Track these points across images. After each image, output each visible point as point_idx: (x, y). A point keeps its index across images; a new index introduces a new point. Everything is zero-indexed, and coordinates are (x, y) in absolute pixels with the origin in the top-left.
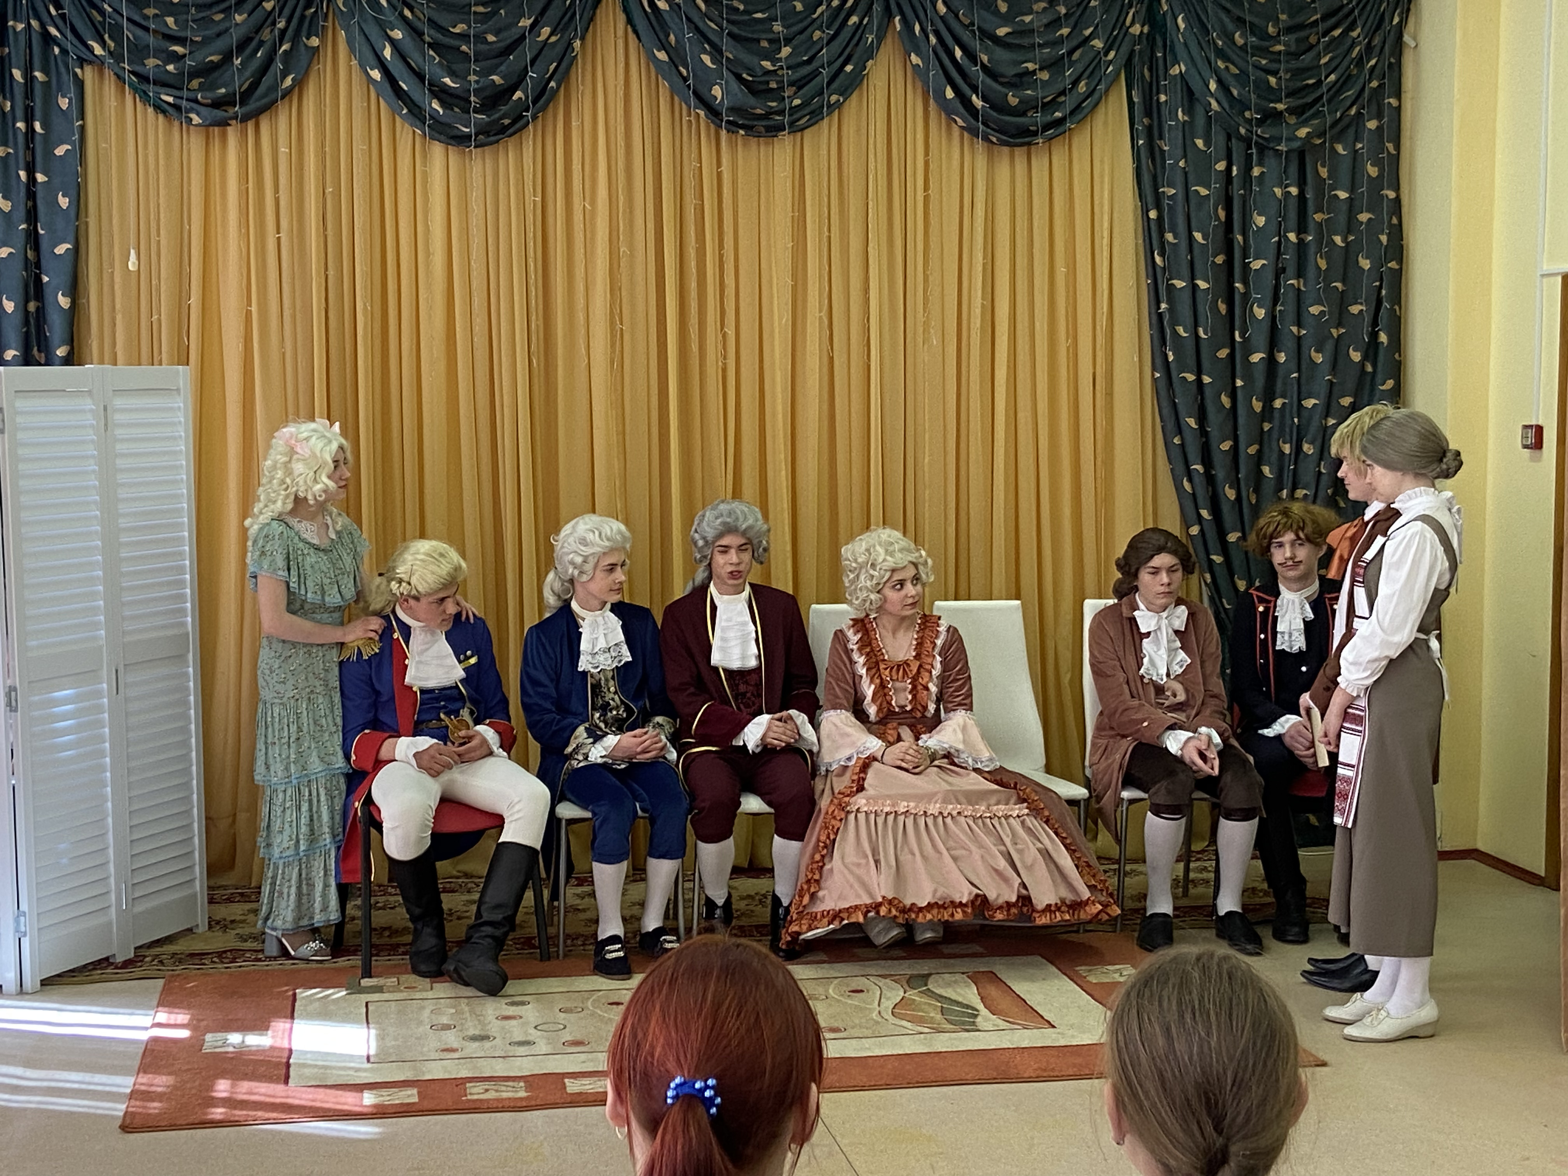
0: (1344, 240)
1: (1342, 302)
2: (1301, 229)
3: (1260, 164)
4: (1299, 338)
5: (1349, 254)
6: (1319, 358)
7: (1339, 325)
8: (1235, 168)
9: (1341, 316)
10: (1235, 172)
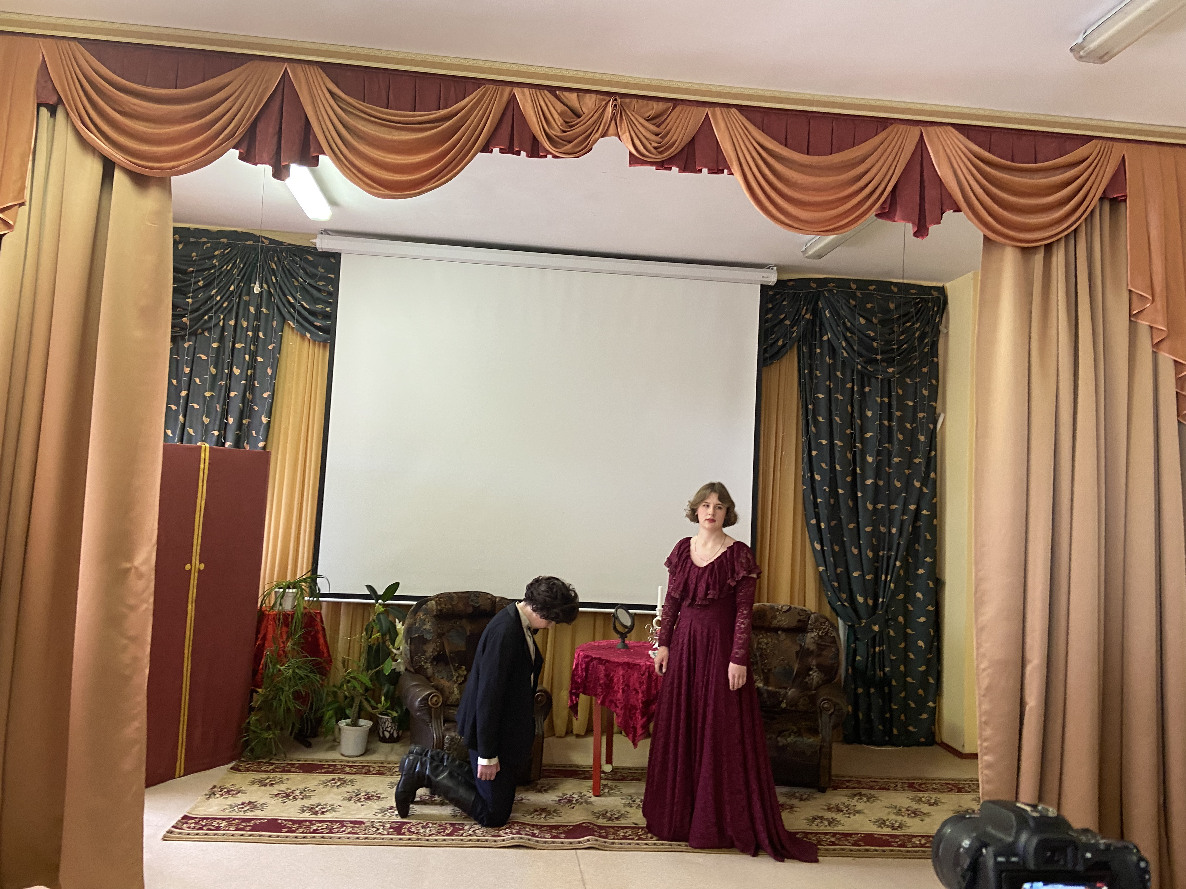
0: (911, 426)
1: (911, 456)
2: (890, 420)
3: (869, 386)
4: (889, 473)
5: (913, 433)
6: (898, 484)
7: (908, 469)
8: (855, 387)
9: (910, 465)
10: (856, 389)
